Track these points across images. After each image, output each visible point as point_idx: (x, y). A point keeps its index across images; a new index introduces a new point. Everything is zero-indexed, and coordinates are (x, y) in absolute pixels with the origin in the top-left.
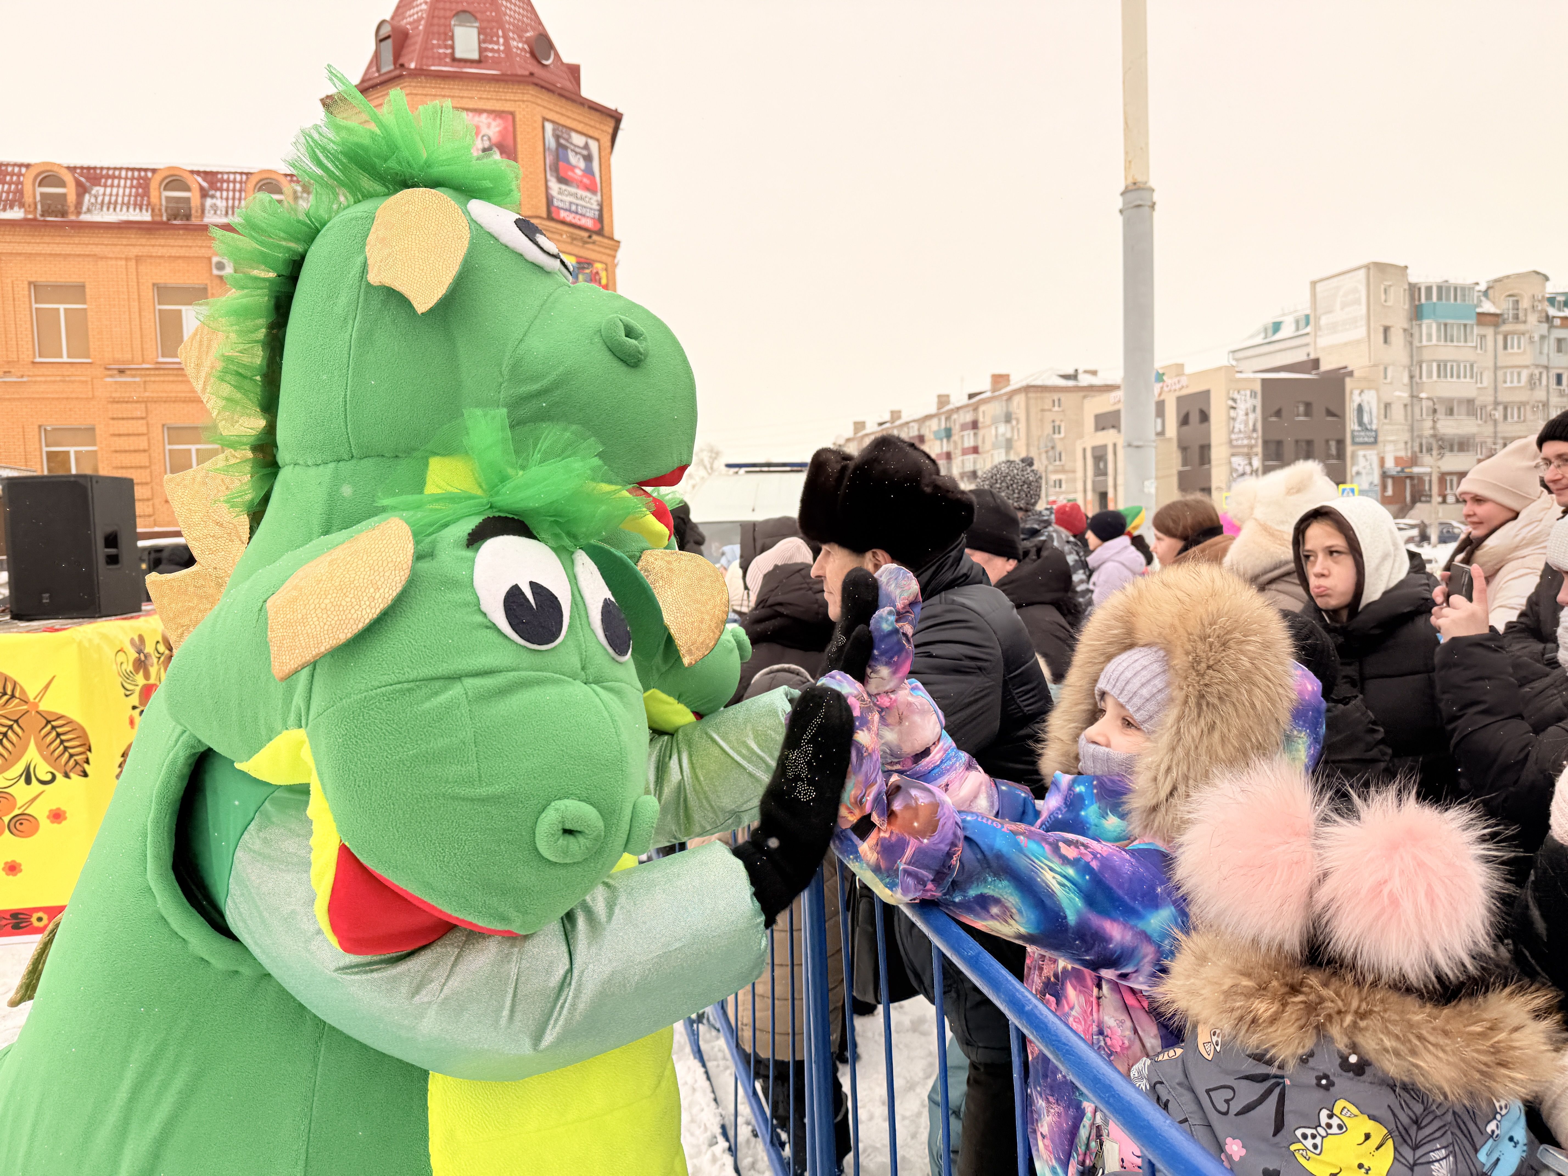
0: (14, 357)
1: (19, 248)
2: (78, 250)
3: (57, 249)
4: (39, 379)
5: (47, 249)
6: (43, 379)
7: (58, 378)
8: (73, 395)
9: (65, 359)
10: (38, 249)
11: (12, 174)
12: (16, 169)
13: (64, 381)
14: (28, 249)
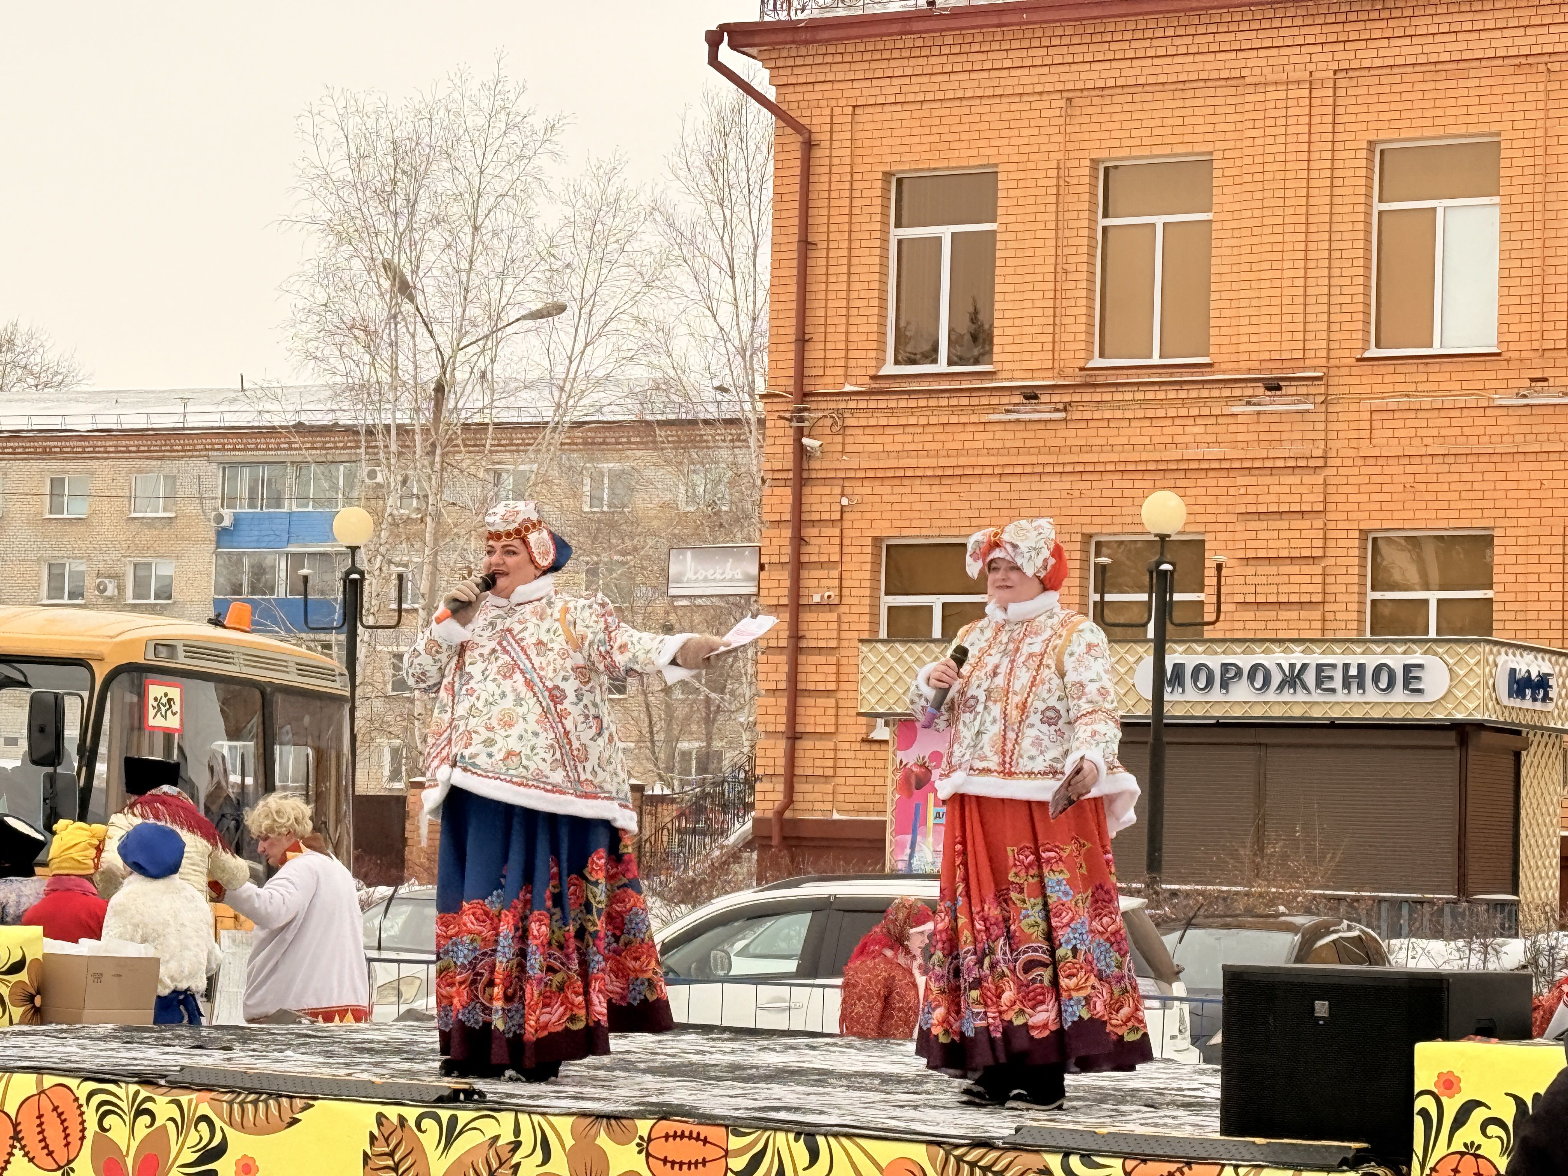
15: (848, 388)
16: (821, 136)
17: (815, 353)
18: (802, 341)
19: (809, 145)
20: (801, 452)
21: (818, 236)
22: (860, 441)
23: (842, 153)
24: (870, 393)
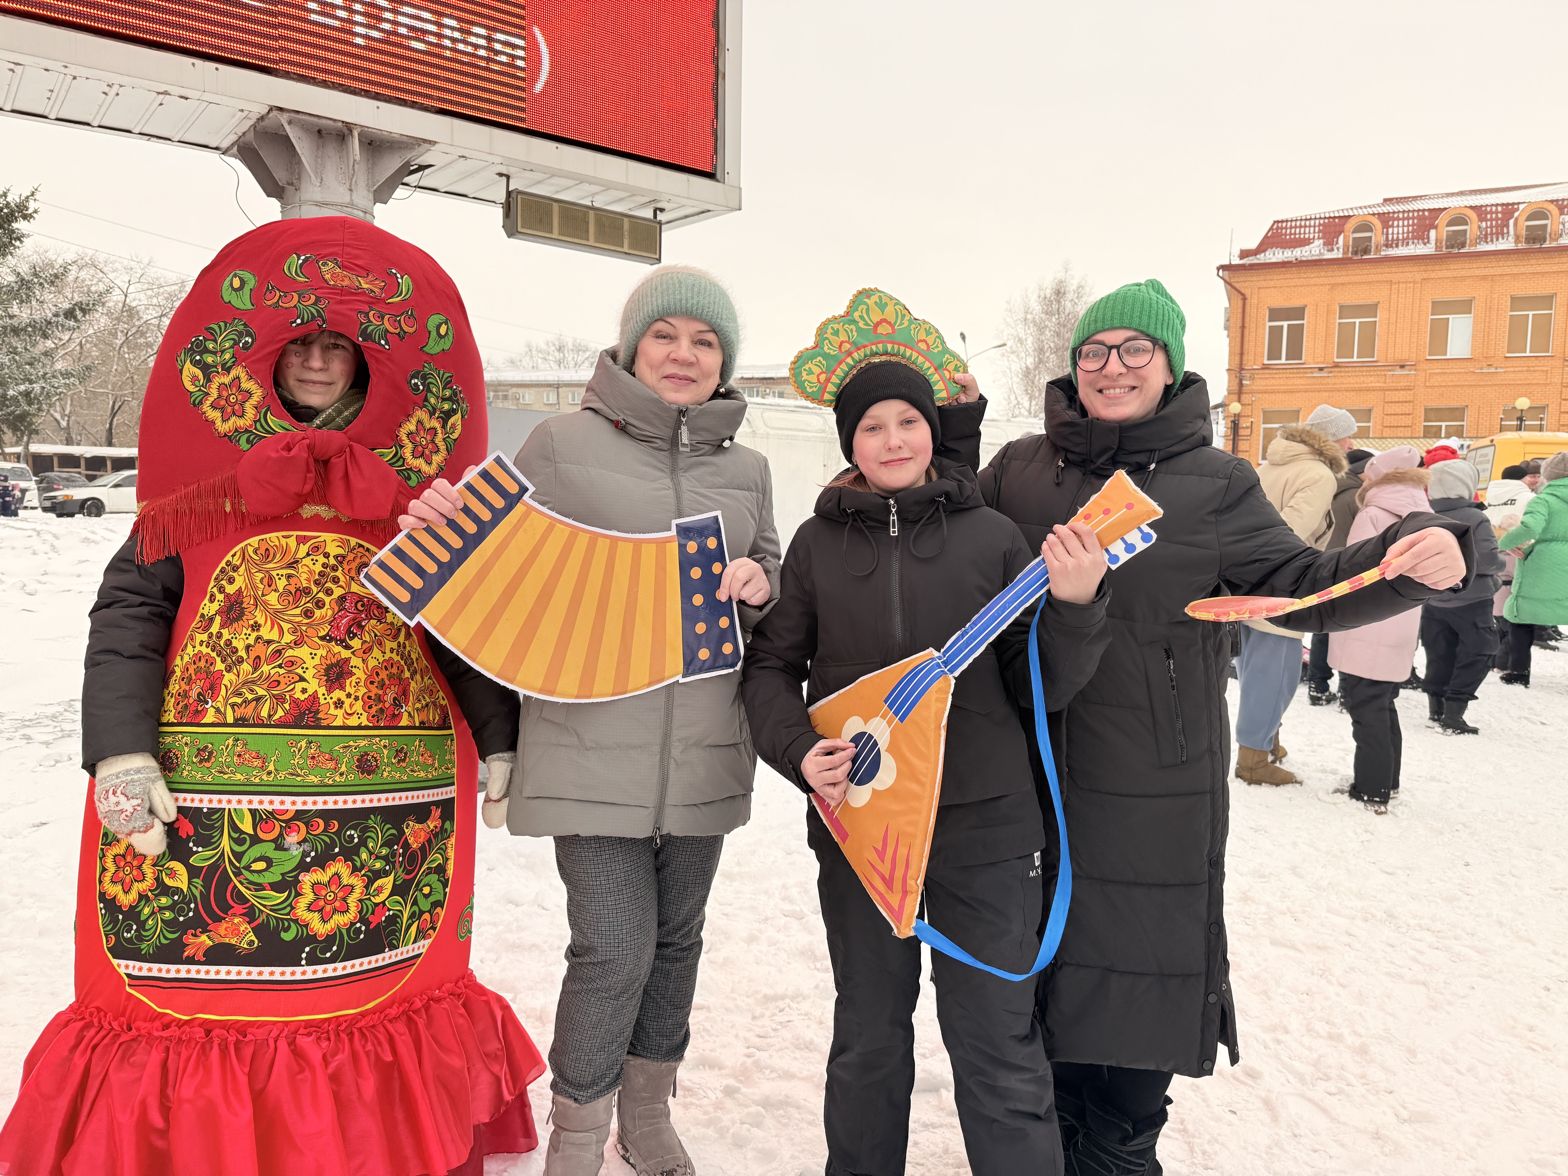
0: (1492, 353)
1: (1508, 270)
2: (1555, 268)
3: (1539, 269)
4: (1509, 369)
5: (1531, 269)
6: (1512, 369)
7: (1524, 369)
8: (1535, 382)
9: (1528, 354)
10: (1523, 270)
11: (1491, 212)
12: (1494, 209)
13: (1527, 371)
14: (1515, 270)
15: (1255, 367)
16: (1248, 296)
17: (1245, 358)
18: (1242, 354)
19: (1244, 299)
20: (1241, 385)
21: (1247, 325)
22: (1258, 382)
23: (1255, 301)
24: (1263, 369)
